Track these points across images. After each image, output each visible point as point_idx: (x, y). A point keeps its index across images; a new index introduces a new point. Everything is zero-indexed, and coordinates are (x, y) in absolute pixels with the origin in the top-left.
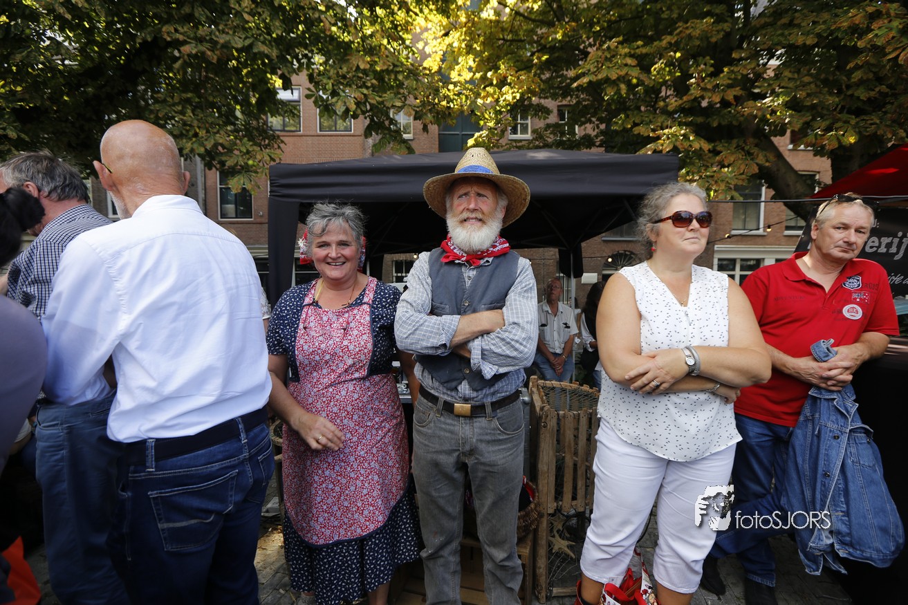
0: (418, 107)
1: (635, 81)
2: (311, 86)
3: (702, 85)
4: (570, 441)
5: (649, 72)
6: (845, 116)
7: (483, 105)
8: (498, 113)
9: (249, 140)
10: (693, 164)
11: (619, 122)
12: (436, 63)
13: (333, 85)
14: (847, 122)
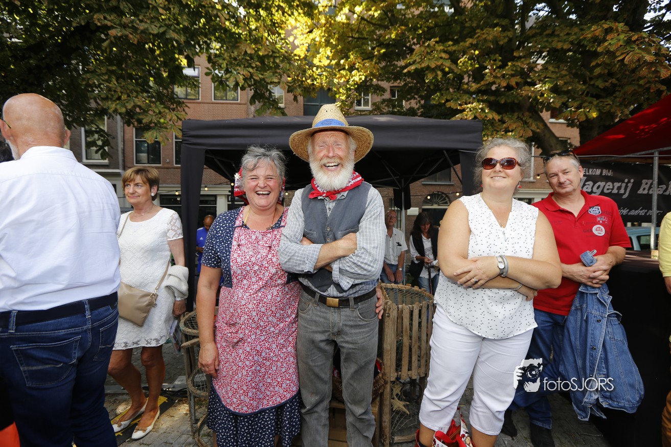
0: (290, 83)
1: (447, 69)
2: (209, 66)
3: (494, 74)
4: (406, 327)
5: (456, 64)
6: (589, 99)
7: (339, 83)
8: (348, 90)
9: (161, 104)
10: (488, 129)
11: (436, 98)
12: (303, 52)
13: (227, 65)
14: (591, 103)
